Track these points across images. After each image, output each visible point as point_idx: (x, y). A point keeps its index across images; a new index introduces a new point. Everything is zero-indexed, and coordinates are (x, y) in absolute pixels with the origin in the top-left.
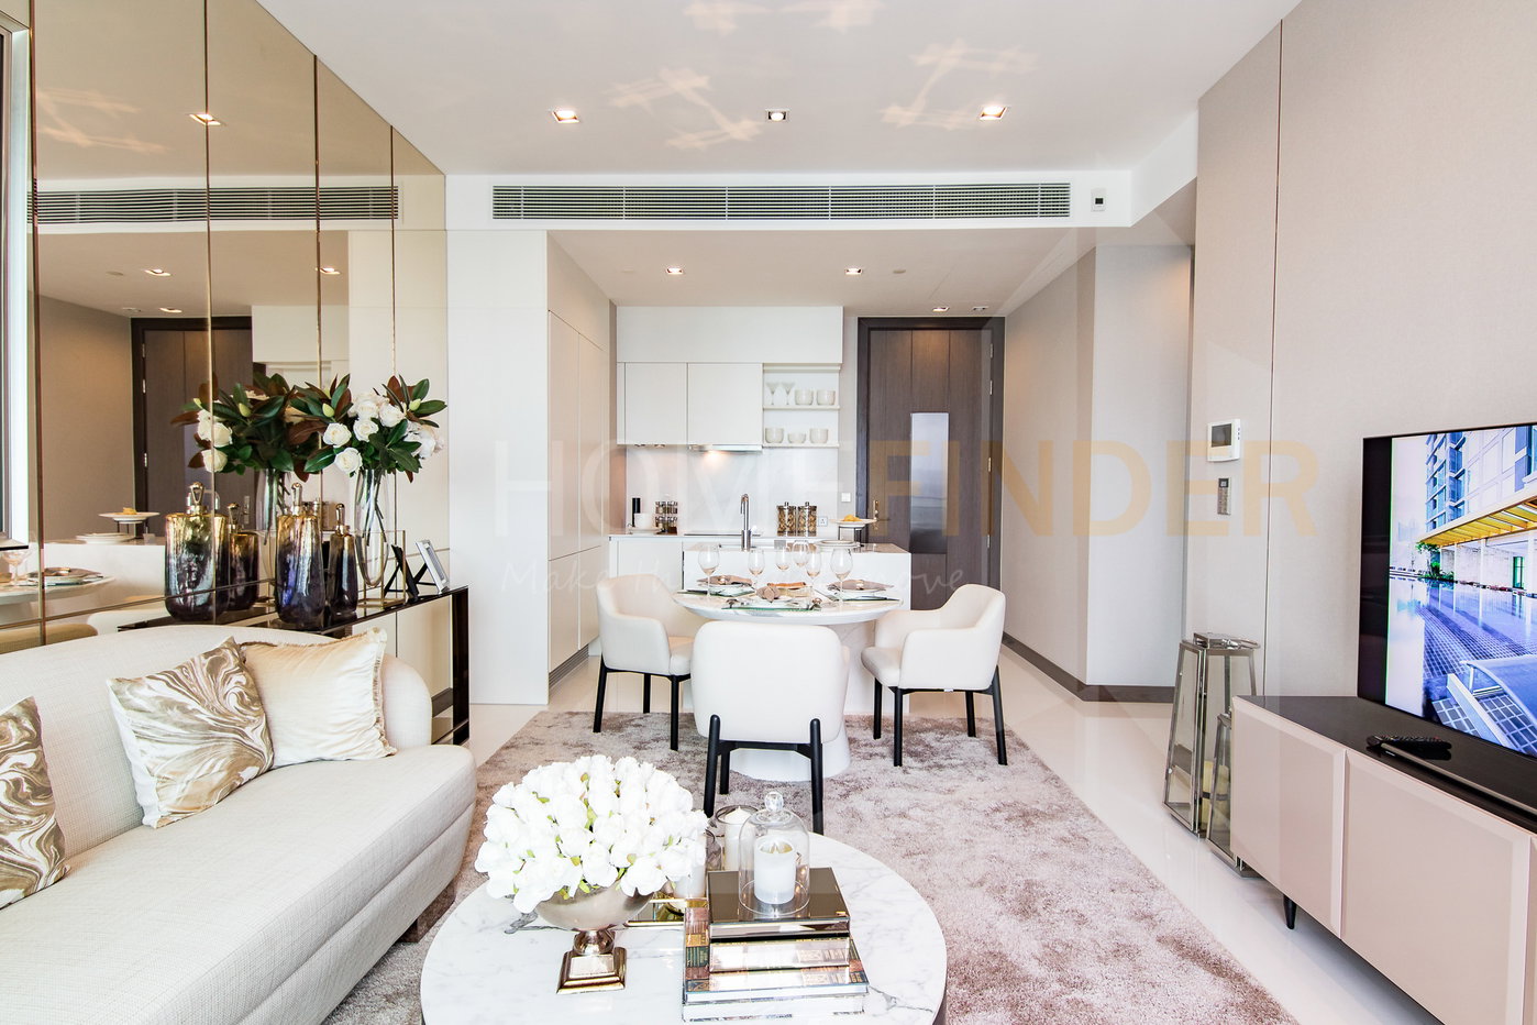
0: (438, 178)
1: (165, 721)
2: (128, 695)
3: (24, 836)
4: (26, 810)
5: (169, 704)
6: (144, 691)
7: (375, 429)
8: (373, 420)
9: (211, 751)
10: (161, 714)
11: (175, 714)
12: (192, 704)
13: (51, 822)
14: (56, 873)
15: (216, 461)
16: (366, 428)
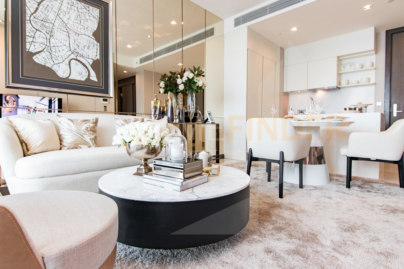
0: (222, 22)
2: (116, 121)
3: (87, 137)
4: (88, 132)
6: (118, 121)
7: (187, 79)
8: (187, 77)
13: (93, 136)
14: (94, 146)
15: (162, 91)
16: (185, 79)
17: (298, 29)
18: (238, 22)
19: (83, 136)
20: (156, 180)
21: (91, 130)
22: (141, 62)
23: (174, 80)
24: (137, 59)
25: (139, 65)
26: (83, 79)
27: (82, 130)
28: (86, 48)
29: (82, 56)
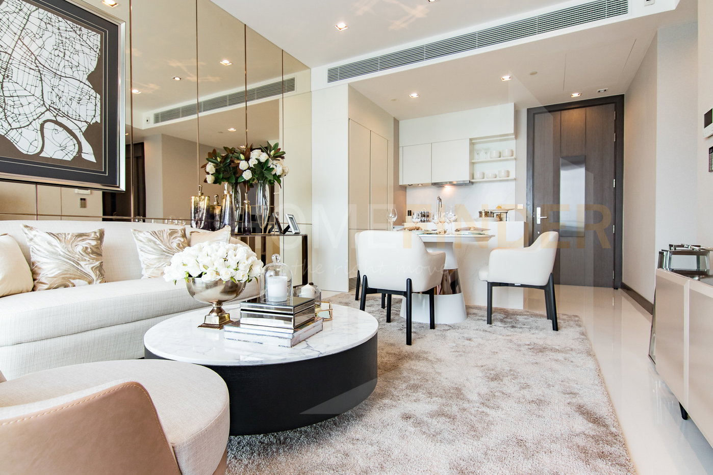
0: (308, 71)
1: (148, 246)
2: (137, 235)
3: (87, 264)
4: (89, 257)
5: (150, 240)
6: (142, 235)
7: (256, 162)
8: (257, 159)
9: (163, 259)
10: (147, 243)
11: (152, 244)
12: (158, 242)
13: (97, 263)
14: (99, 281)
15: (210, 179)
16: (253, 162)
17: (419, 96)
18: (334, 75)
19: (78, 264)
20: (248, 334)
21: (93, 252)
22: (157, 121)
23: (232, 161)
24: (150, 114)
25: (152, 125)
26: (69, 158)
27: (76, 253)
28: (75, 103)
29: (66, 116)
